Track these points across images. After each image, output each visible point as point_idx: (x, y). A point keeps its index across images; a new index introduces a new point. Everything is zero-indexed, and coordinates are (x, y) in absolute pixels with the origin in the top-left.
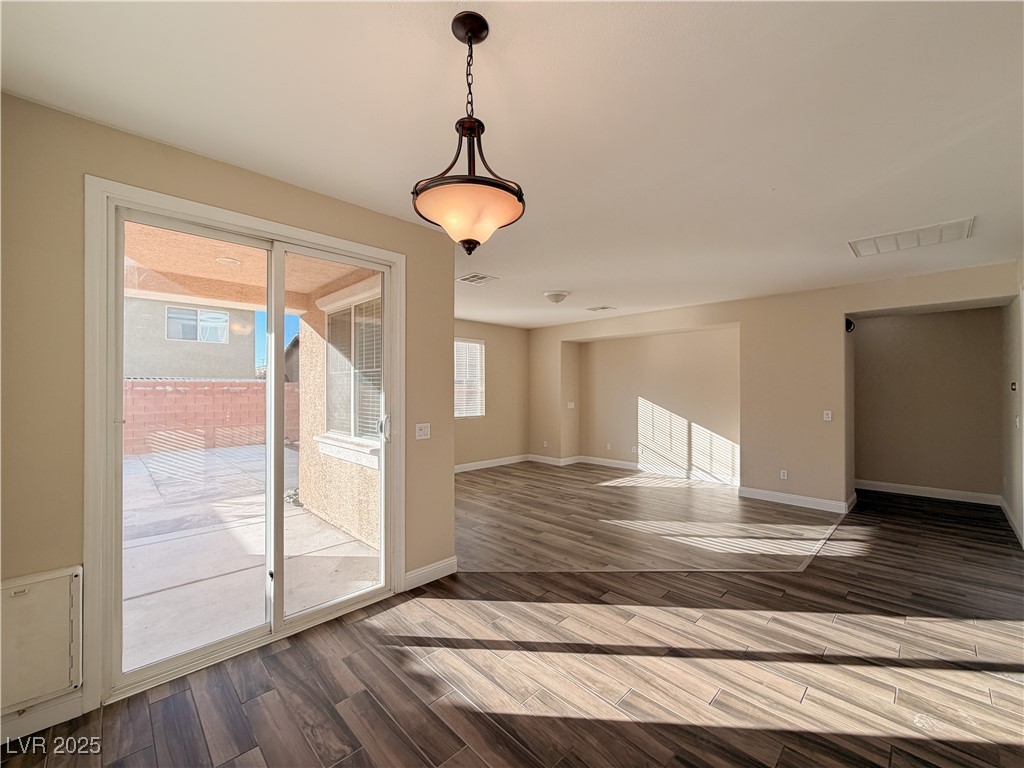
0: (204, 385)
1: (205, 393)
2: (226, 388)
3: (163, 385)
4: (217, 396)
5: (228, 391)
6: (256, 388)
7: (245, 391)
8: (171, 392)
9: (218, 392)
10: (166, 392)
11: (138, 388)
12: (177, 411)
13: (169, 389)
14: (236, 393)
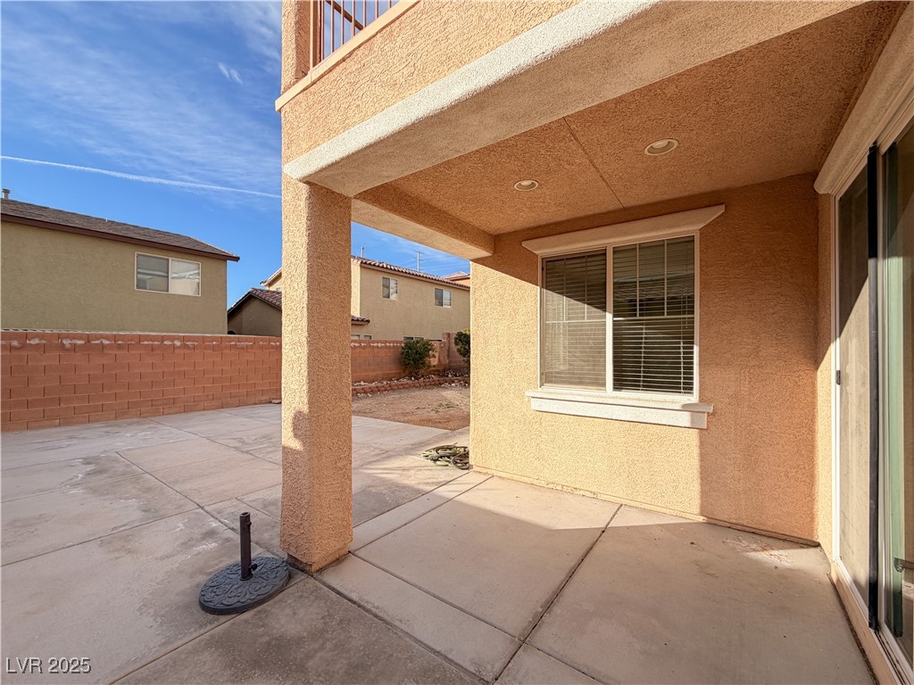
0: (213, 339)
1: (213, 348)
2: (233, 343)
3: (172, 339)
4: (225, 351)
5: (235, 347)
6: (261, 343)
7: (252, 347)
8: (179, 347)
9: (226, 348)
10: (174, 347)
11: (146, 343)
12: (186, 368)
13: (178, 343)
14: (242, 348)
